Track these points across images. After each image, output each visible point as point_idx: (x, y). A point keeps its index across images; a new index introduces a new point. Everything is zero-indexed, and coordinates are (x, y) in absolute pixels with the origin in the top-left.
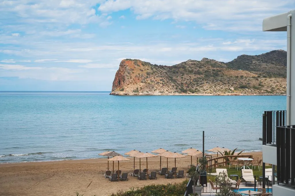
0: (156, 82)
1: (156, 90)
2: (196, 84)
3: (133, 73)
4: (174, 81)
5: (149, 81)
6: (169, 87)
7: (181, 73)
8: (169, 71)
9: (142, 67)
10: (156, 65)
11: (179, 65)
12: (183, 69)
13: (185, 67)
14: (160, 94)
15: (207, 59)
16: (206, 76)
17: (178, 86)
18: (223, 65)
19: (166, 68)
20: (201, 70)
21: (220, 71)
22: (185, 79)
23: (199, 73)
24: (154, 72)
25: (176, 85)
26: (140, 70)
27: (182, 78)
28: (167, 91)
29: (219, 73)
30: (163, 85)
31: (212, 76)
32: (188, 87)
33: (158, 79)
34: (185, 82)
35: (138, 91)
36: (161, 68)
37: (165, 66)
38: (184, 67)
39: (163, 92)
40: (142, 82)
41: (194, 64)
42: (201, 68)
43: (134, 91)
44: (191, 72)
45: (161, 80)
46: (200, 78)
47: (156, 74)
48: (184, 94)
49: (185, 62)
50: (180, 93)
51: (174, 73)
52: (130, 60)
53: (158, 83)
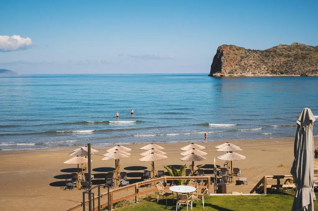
0: (249, 65)
1: (249, 71)
2: (286, 66)
3: (229, 57)
4: (266, 64)
5: (243, 64)
6: (260, 69)
7: (272, 56)
8: (261, 55)
9: (237, 51)
10: (249, 50)
11: (270, 49)
12: (274, 53)
13: (277, 51)
14: (252, 75)
15: (297, 43)
16: (295, 59)
17: (269, 68)
18: (312, 49)
19: (258, 52)
20: (290, 53)
21: (308, 54)
22: (276, 61)
23: (289, 56)
24: (247, 56)
25: (267, 67)
26: (235, 54)
27: (273, 61)
28: (259, 72)
29: (307, 56)
30: (256, 67)
31: (300, 59)
32: (278, 69)
33: (251, 62)
34: (276, 64)
35: (232, 73)
36: (254, 52)
37: (258, 51)
38: (275, 51)
39: (255, 73)
40: (236, 65)
41: (285, 48)
42: (291, 51)
43: (229, 73)
44: (281, 55)
45: (253, 63)
46: (289, 61)
47: (249, 58)
48: (275, 75)
49: (276, 47)
50: (271, 74)
51: (265, 56)
52: (227, 45)
53: (251, 65)
